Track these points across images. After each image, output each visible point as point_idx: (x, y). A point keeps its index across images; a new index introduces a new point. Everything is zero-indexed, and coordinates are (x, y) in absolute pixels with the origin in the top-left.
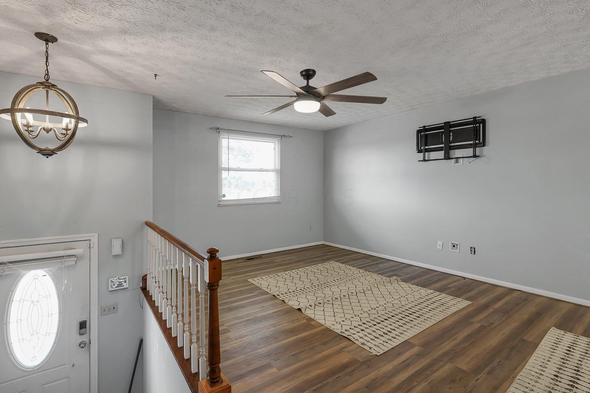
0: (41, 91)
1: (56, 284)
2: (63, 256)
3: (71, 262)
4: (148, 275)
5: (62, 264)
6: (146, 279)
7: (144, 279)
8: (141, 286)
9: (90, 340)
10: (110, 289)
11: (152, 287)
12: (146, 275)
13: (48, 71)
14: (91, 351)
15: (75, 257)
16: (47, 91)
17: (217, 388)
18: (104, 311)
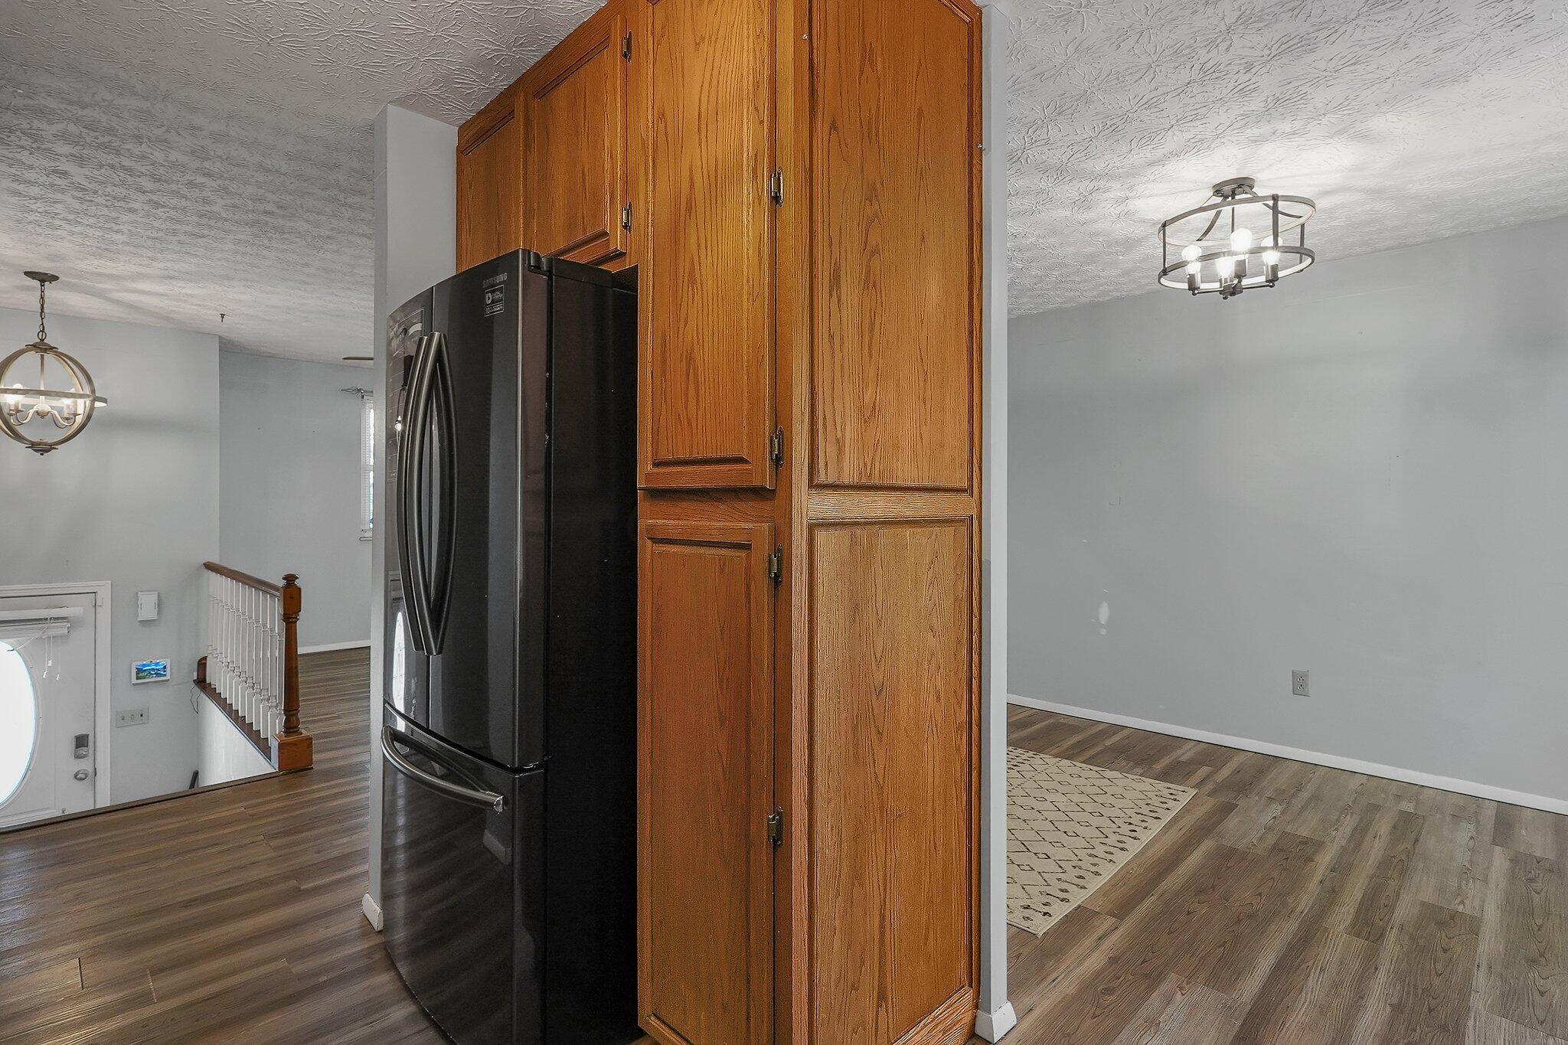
0: (33, 357)
1: (29, 669)
2: (46, 619)
3: (61, 629)
4: (209, 657)
5: (44, 632)
6: (205, 664)
7: (202, 664)
8: (195, 678)
9: (95, 769)
10: (134, 681)
11: (217, 676)
12: (205, 658)
13: (43, 327)
14: (97, 788)
15: (68, 622)
16: (42, 356)
17: (293, 738)
18: (123, 719)
